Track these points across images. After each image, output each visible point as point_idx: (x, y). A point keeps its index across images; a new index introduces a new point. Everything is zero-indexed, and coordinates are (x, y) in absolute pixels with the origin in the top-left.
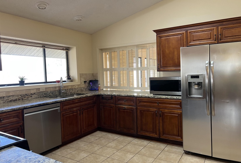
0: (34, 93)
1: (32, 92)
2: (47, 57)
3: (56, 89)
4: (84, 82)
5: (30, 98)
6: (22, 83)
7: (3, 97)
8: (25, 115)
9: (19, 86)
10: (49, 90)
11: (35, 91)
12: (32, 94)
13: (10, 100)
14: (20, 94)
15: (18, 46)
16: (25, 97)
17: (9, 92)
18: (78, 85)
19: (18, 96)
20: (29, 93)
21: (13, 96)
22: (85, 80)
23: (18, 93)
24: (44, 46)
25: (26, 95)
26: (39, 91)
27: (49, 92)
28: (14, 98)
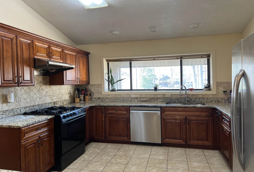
0: (160, 98)
1: (159, 97)
2: (184, 65)
3: (183, 97)
4: (224, 91)
5: (156, 101)
6: (156, 89)
7: (138, 98)
8: (131, 111)
9: (154, 91)
10: (174, 97)
11: (161, 96)
12: (158, 98)
13: (142, 100)
14: (149, 97)
15: (156, 61)
16: (152, 100)
17: (141, 95)
18: (213, 95)
19: (147, 98)
20: (156, 97)
21: (144, 98)
22: (225, 90)
23: (148, 96)
24: (181, 58)
25: (153, 98)
26: (165, 97)
27: (174, 98)
28: (145, 99)
